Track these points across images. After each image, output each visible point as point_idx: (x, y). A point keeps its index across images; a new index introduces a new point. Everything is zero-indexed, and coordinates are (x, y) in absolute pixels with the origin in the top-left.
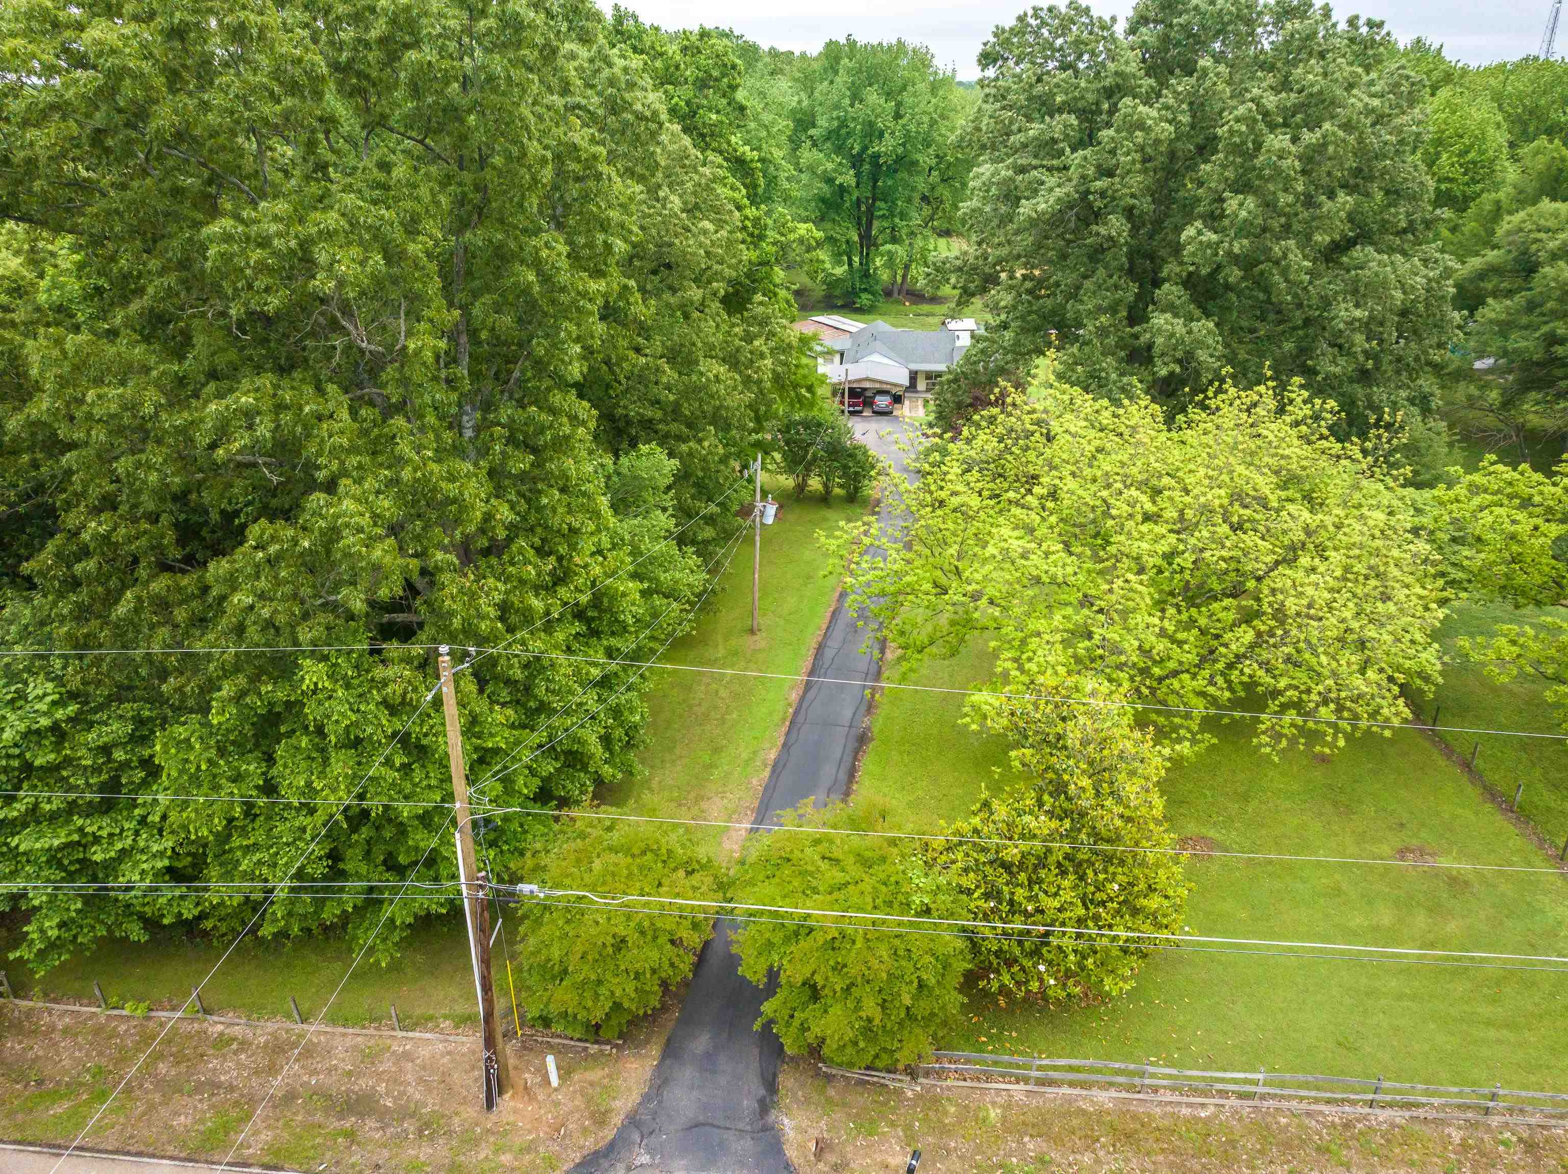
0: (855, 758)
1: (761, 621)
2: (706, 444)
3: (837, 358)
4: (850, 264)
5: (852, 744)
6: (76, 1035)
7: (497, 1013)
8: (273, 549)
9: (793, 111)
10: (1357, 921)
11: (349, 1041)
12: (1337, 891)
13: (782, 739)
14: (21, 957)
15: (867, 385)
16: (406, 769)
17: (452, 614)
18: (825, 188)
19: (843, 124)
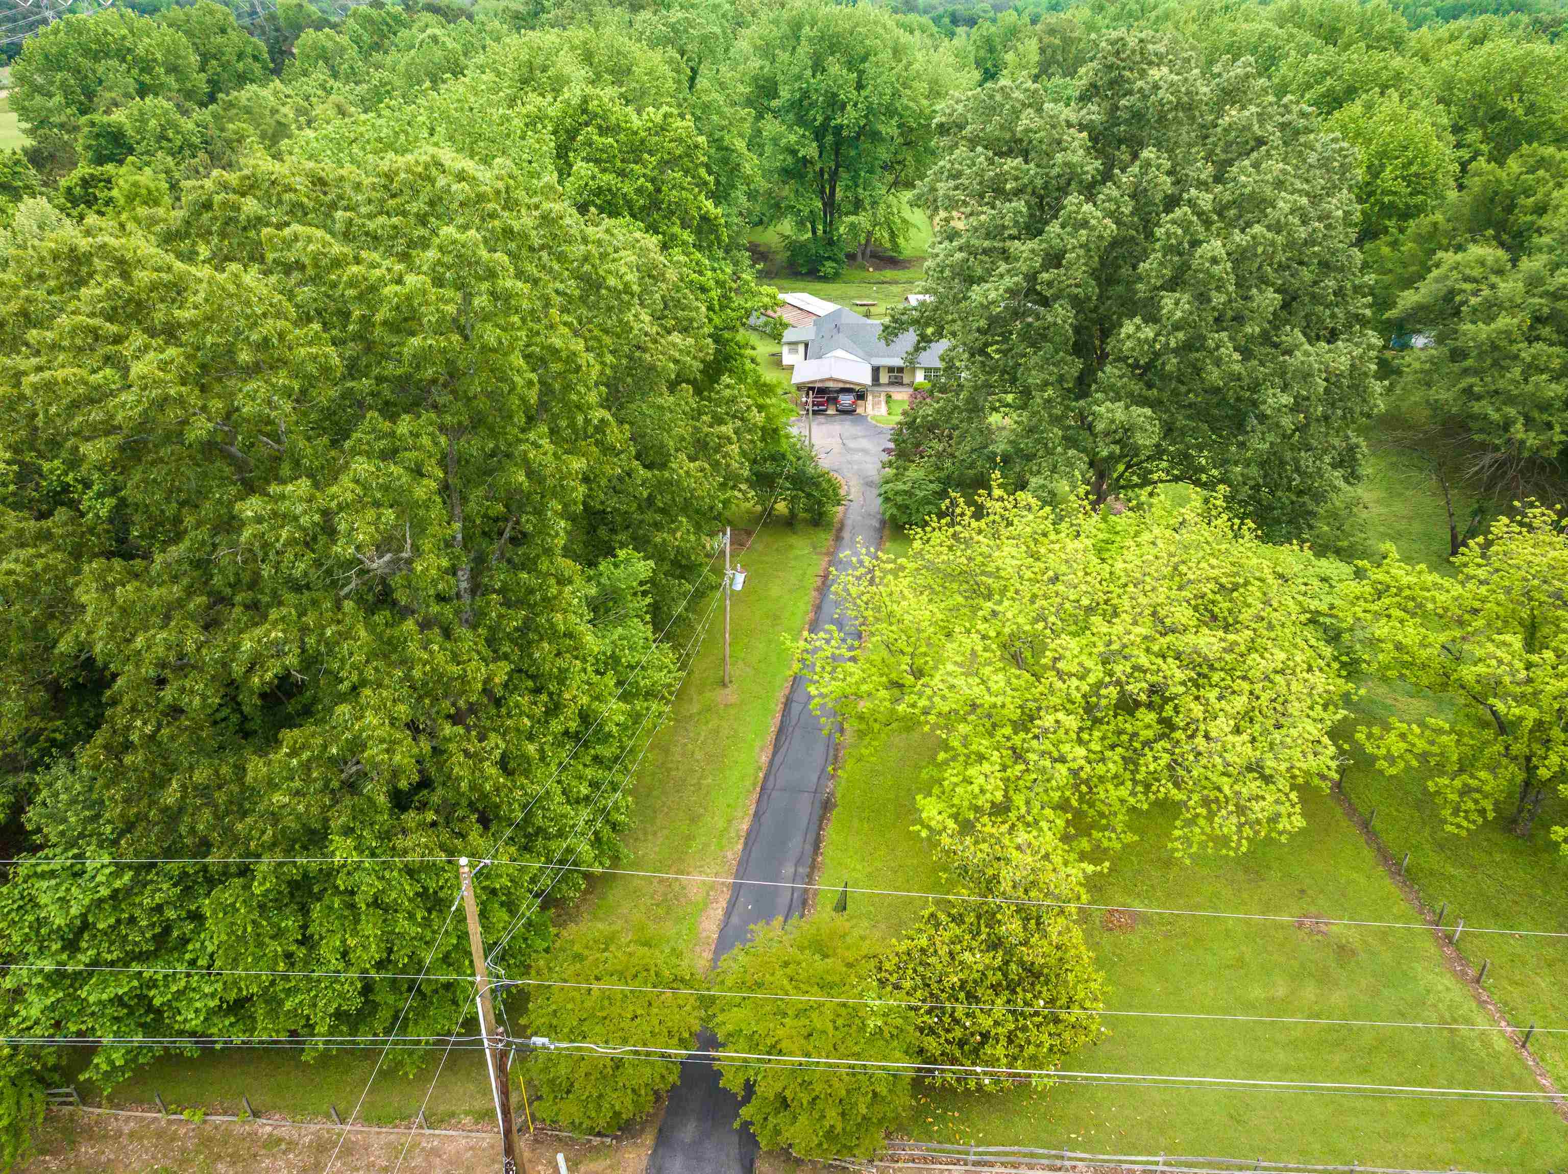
0: (820, 828)
1: (734, 670)
2: (678, 535)
3: (801, 348)
4: (814, 232)
5: (818, 811)
6: (141, 1138)
7: (515, 1128)
8: (306, 755)
9: (755, 79)
10: (1257, 992)
11: (383, 1139)
12: (1241, 962)
13: (753, 807)
14: (90, 1078)
15: (831, 385)
16: (427, 923)
17: (460, 779)
18: (790, 159)
19: (805, 94)
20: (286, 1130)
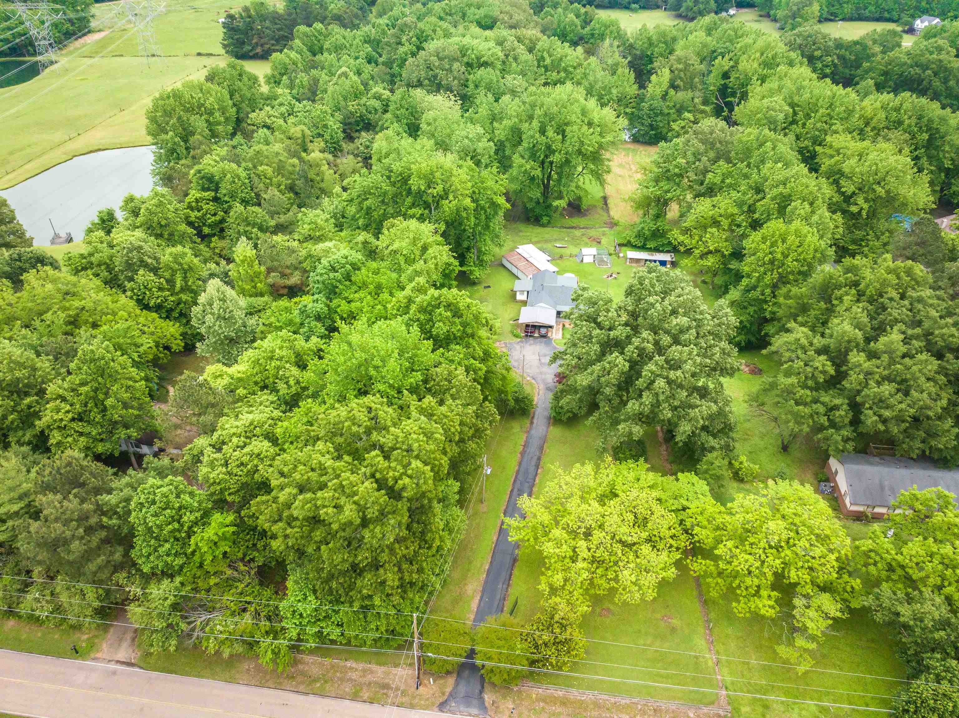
0: (512, 569)
3: (526, 293)
5: (512, 562)
6: (315, 664)
11: (381, 670)
12: (639, 631)
13: (490, 559)
15: (537, 324)
18: (526, 175)
19: (535, 145)
20: (354, 665)
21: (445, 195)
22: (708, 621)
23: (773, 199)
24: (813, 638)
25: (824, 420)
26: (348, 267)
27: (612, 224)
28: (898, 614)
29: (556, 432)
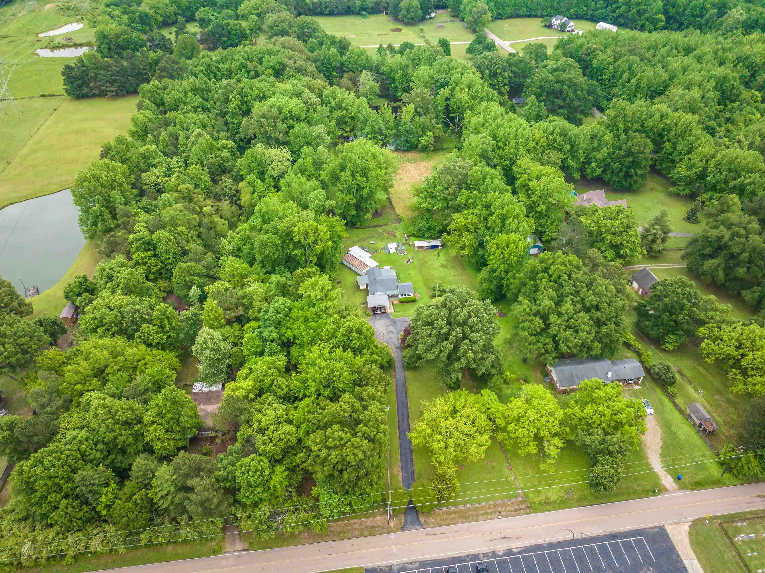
5: (411, 453)
6: (336, 526)
10: (481, 477)
11: (369, 520)
12: (479, 472)
13: (400, 453)
21: (315, 243)
22: (507, 460)
23: (498, 216)
24: (553, 458)
25: (543, 351)
26: (286, 309)
27: (399, 220)
28: (585, 441)
29: (409, 374)
